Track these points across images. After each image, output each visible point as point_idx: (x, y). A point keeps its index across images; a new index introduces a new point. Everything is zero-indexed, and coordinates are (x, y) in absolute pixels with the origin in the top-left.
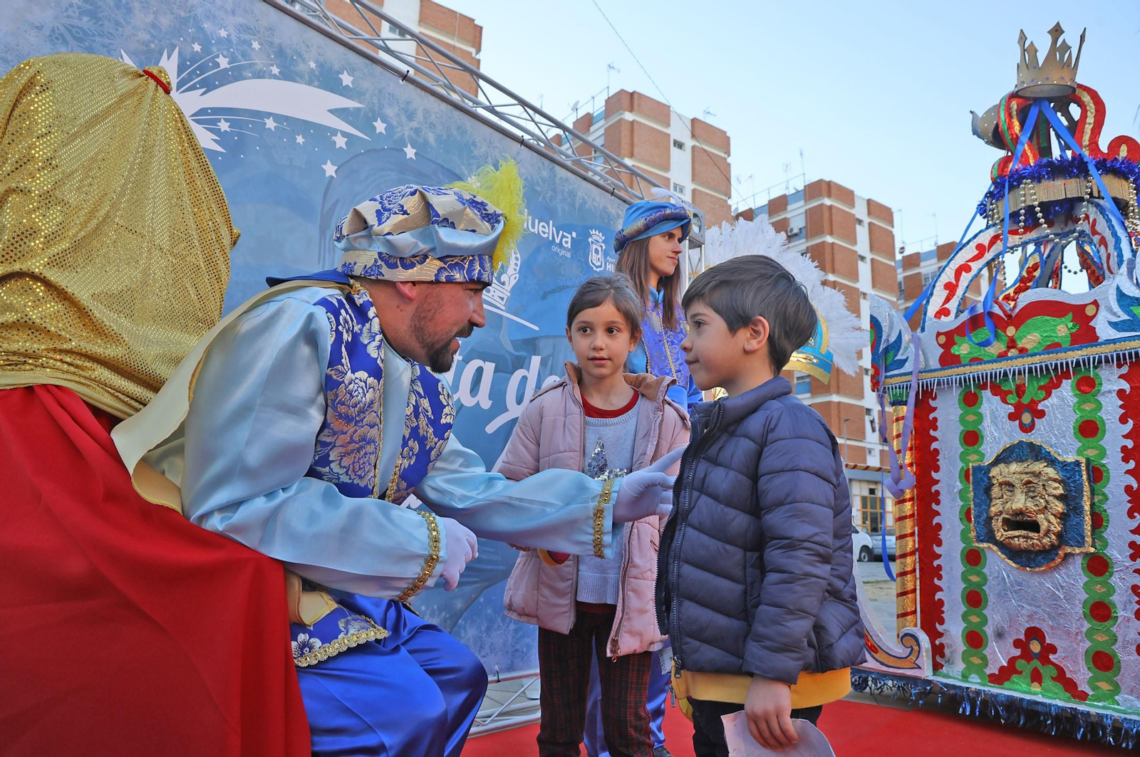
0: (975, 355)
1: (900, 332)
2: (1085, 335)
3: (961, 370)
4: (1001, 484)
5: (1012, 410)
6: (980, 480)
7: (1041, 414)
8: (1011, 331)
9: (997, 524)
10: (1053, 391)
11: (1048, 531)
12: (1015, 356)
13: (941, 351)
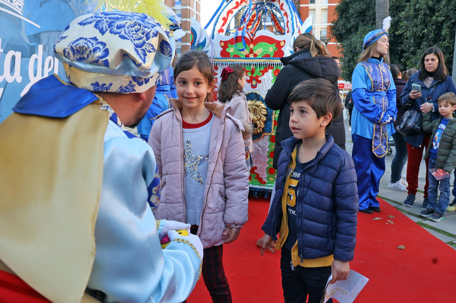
0: (236, 53)
1: (205, 38)
2: (279, 53)
3: (229, 60)
7: (260, 82)
8: (252, 46)
10: (265, 73)
11: (260, 127)
12: (253, 57)
13: (222, 49)
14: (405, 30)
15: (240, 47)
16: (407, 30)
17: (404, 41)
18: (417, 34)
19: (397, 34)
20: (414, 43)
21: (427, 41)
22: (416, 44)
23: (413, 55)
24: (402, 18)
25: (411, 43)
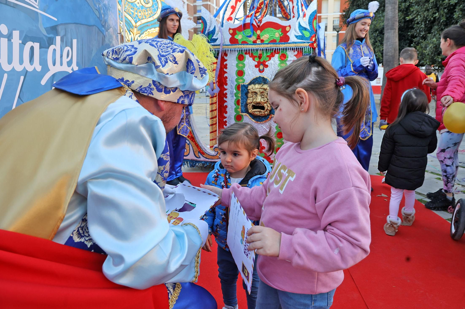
0: (244, 40)
1: (215, 27)
2: (285, 39)
3: (237, 46)
4: (252, 92)
5: (256, 63)
6: (244, 90)
7: (267, 66)
8: (259, 32)
9: (250, 107)
10: (272, 58)
11: (267, 109)
12: (260, 43)
13: (230, 36)
14: (416, 15)
15: (247, 34)
16: (418, 15)
17: (414, 26)
18: (428, 18)
19: (408, 19)
20: (424, 28)
21: (438, 25)
22: (426, 29)
23: (423, 40)
24: (414, 3)
25: (421, 28)
